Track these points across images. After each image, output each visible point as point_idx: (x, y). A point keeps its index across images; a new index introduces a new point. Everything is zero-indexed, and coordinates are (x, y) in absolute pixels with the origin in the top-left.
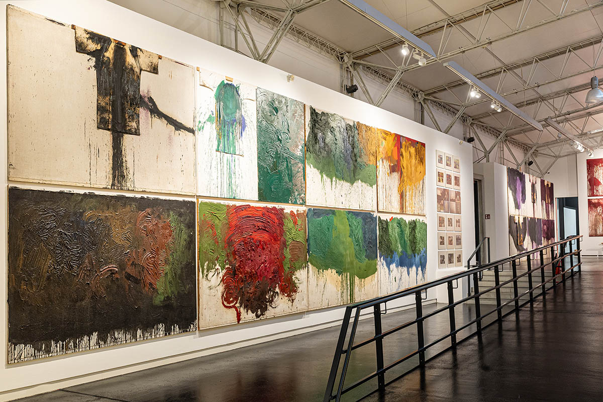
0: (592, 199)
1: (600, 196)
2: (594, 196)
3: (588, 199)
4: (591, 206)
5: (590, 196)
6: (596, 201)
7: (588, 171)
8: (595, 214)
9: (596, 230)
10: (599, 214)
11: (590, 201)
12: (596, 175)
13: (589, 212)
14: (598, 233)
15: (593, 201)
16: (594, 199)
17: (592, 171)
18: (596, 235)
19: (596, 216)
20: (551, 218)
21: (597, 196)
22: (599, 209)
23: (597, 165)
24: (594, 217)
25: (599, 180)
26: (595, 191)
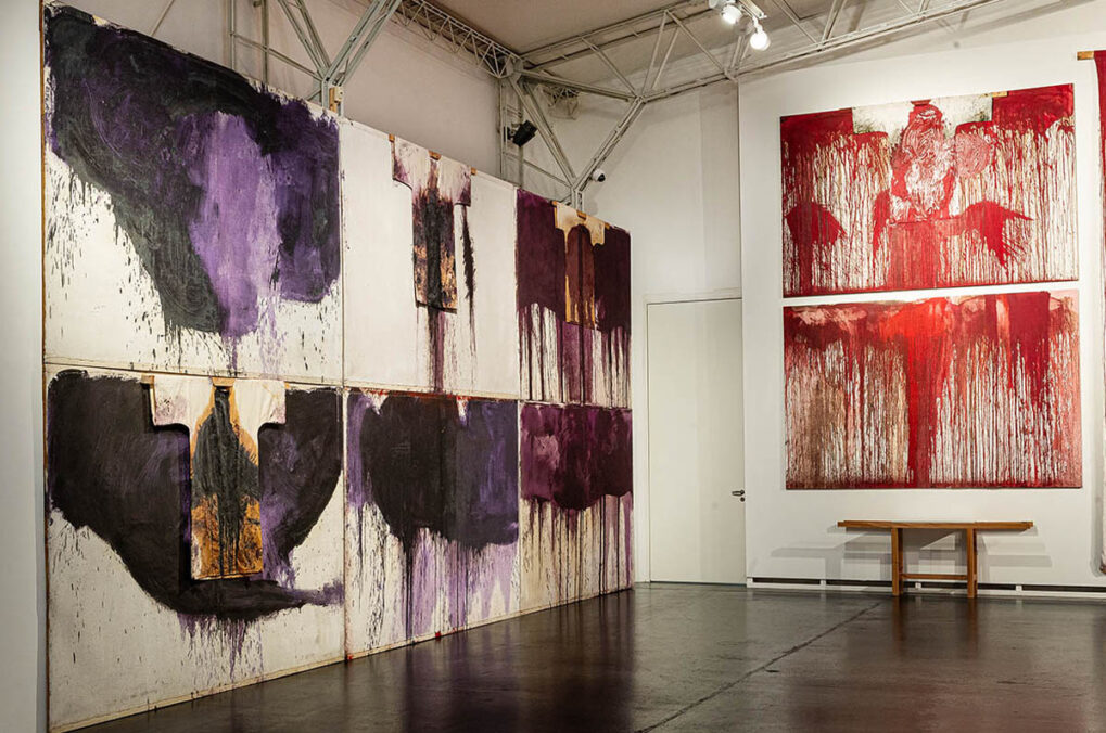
0: (801, 309)
1: (837, 292)
2: (809, 292)
3: (788, 311)
4: (799, 339)
5: (792, 294)
6: (820, 316)
7: (786, 174)
8: (814, 379)
9: (816, 459)
10: (829, 381)
11: (791, 318)
12: (821, 191)
13: (787, 371)
14: (827, 472)
15: (806, 318)
16: (812, 308)
17: (804, 173)
18: (818, 483)
19: (818, 390)
20: (600, 397)
21: (824, 291)
22: (833, 356)
23: (826, 143)
24: (809, 396)
25: (837, 215)
26: (816, 270)
